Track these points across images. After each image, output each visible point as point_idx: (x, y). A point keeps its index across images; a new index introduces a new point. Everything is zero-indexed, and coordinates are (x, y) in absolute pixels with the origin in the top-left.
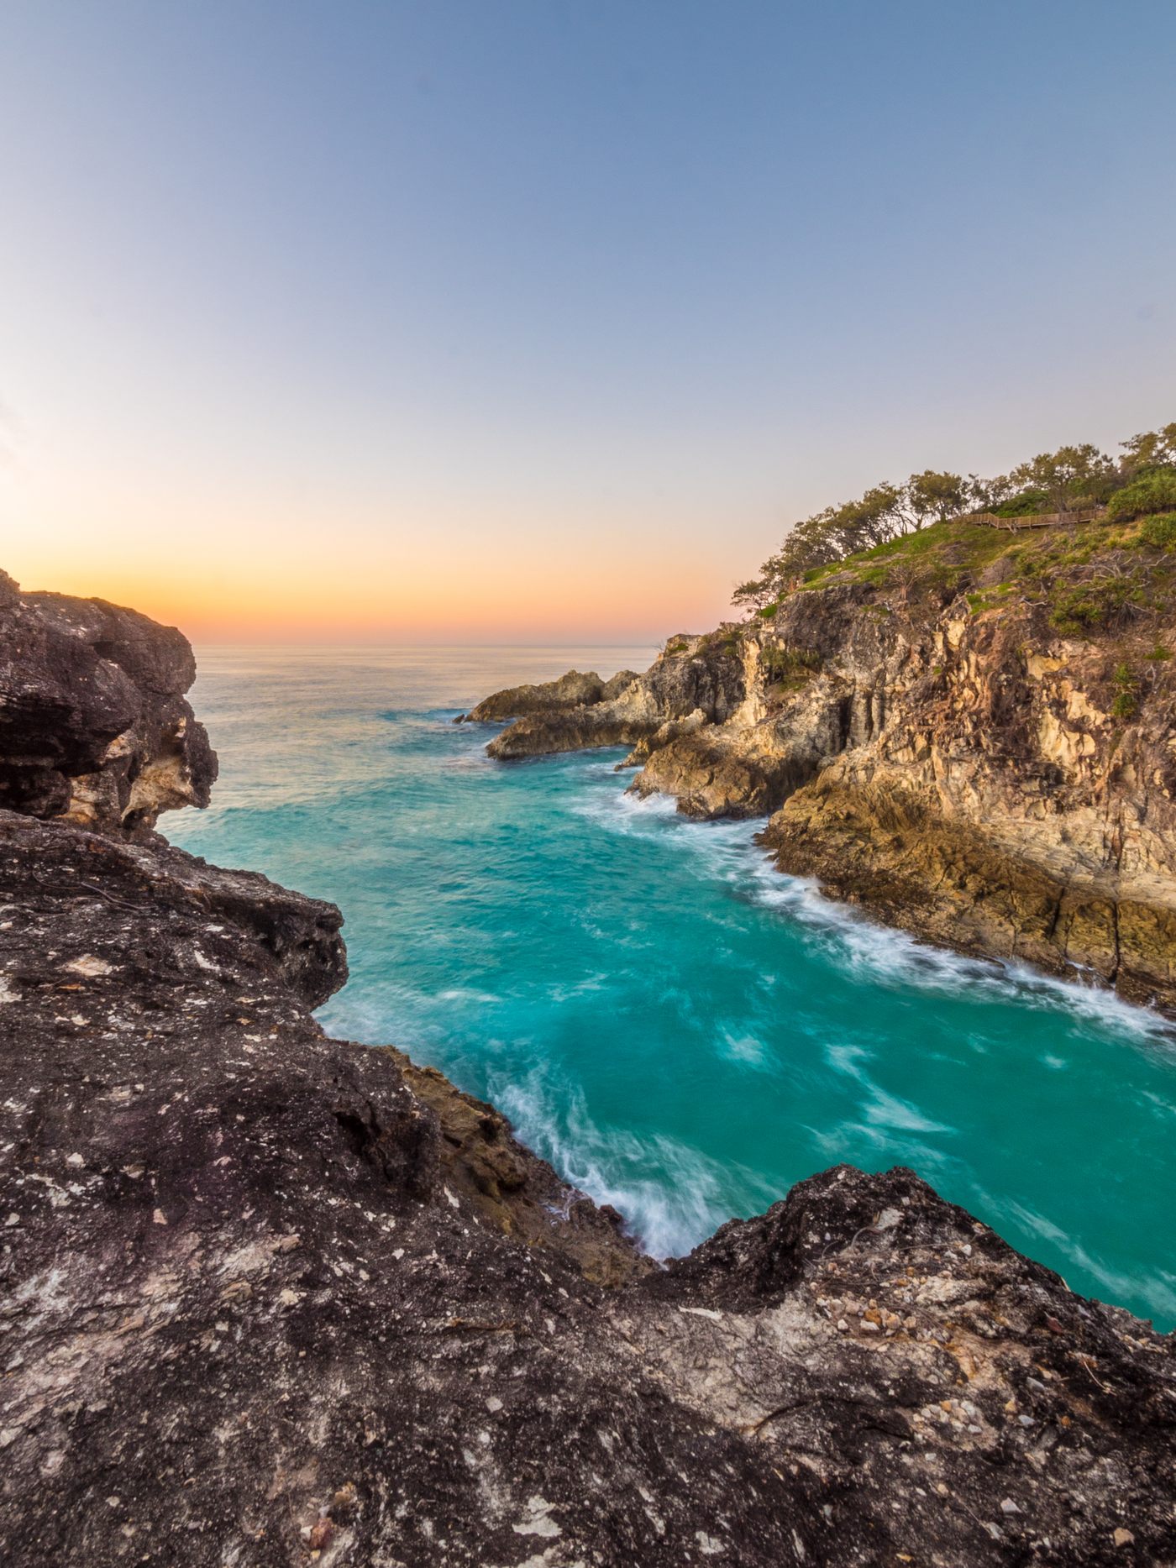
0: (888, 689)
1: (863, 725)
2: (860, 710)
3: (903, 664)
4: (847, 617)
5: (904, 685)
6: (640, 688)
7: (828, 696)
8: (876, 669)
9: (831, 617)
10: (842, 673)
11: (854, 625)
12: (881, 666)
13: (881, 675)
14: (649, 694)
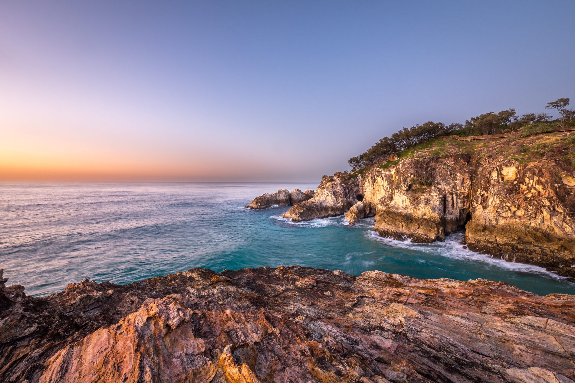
0: (458, 192)
1: (451, 204)
2: (449, 199)
3: (463, 183)
4: (434, 167)
5: (465, 190)
6: (329, 194)
7: (439, 194)
8: (451, 185)
9: (428, 167)
10: (440, 186)
11: (437, 170)
12: (453, 184)
13: (454, 187)
14: (333, 196)
